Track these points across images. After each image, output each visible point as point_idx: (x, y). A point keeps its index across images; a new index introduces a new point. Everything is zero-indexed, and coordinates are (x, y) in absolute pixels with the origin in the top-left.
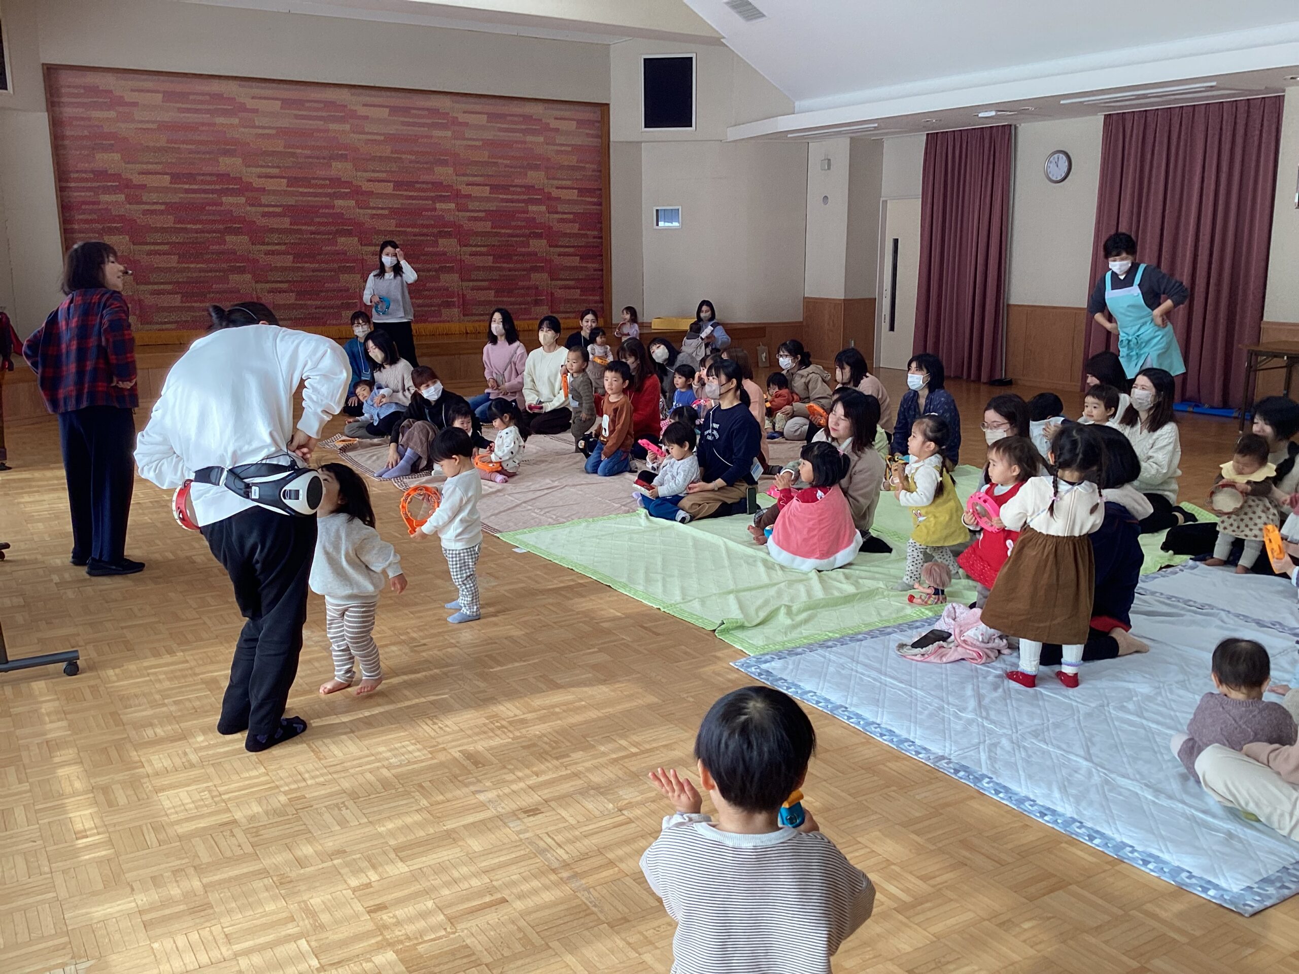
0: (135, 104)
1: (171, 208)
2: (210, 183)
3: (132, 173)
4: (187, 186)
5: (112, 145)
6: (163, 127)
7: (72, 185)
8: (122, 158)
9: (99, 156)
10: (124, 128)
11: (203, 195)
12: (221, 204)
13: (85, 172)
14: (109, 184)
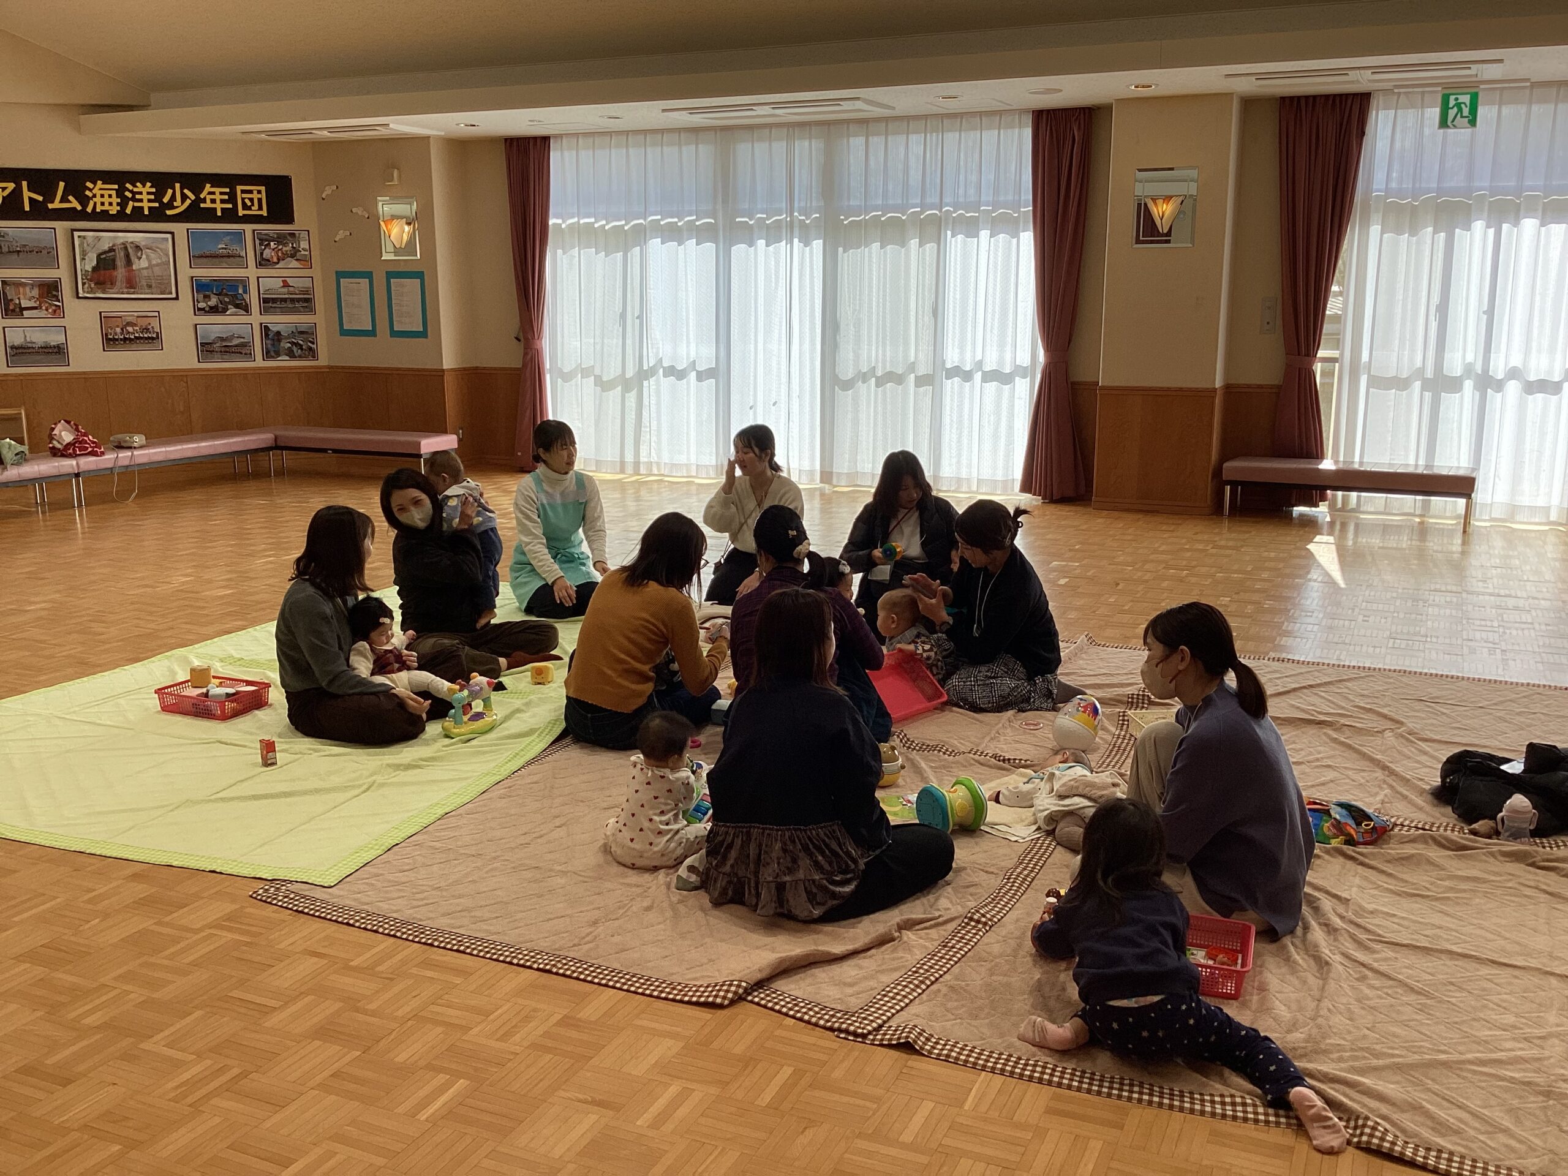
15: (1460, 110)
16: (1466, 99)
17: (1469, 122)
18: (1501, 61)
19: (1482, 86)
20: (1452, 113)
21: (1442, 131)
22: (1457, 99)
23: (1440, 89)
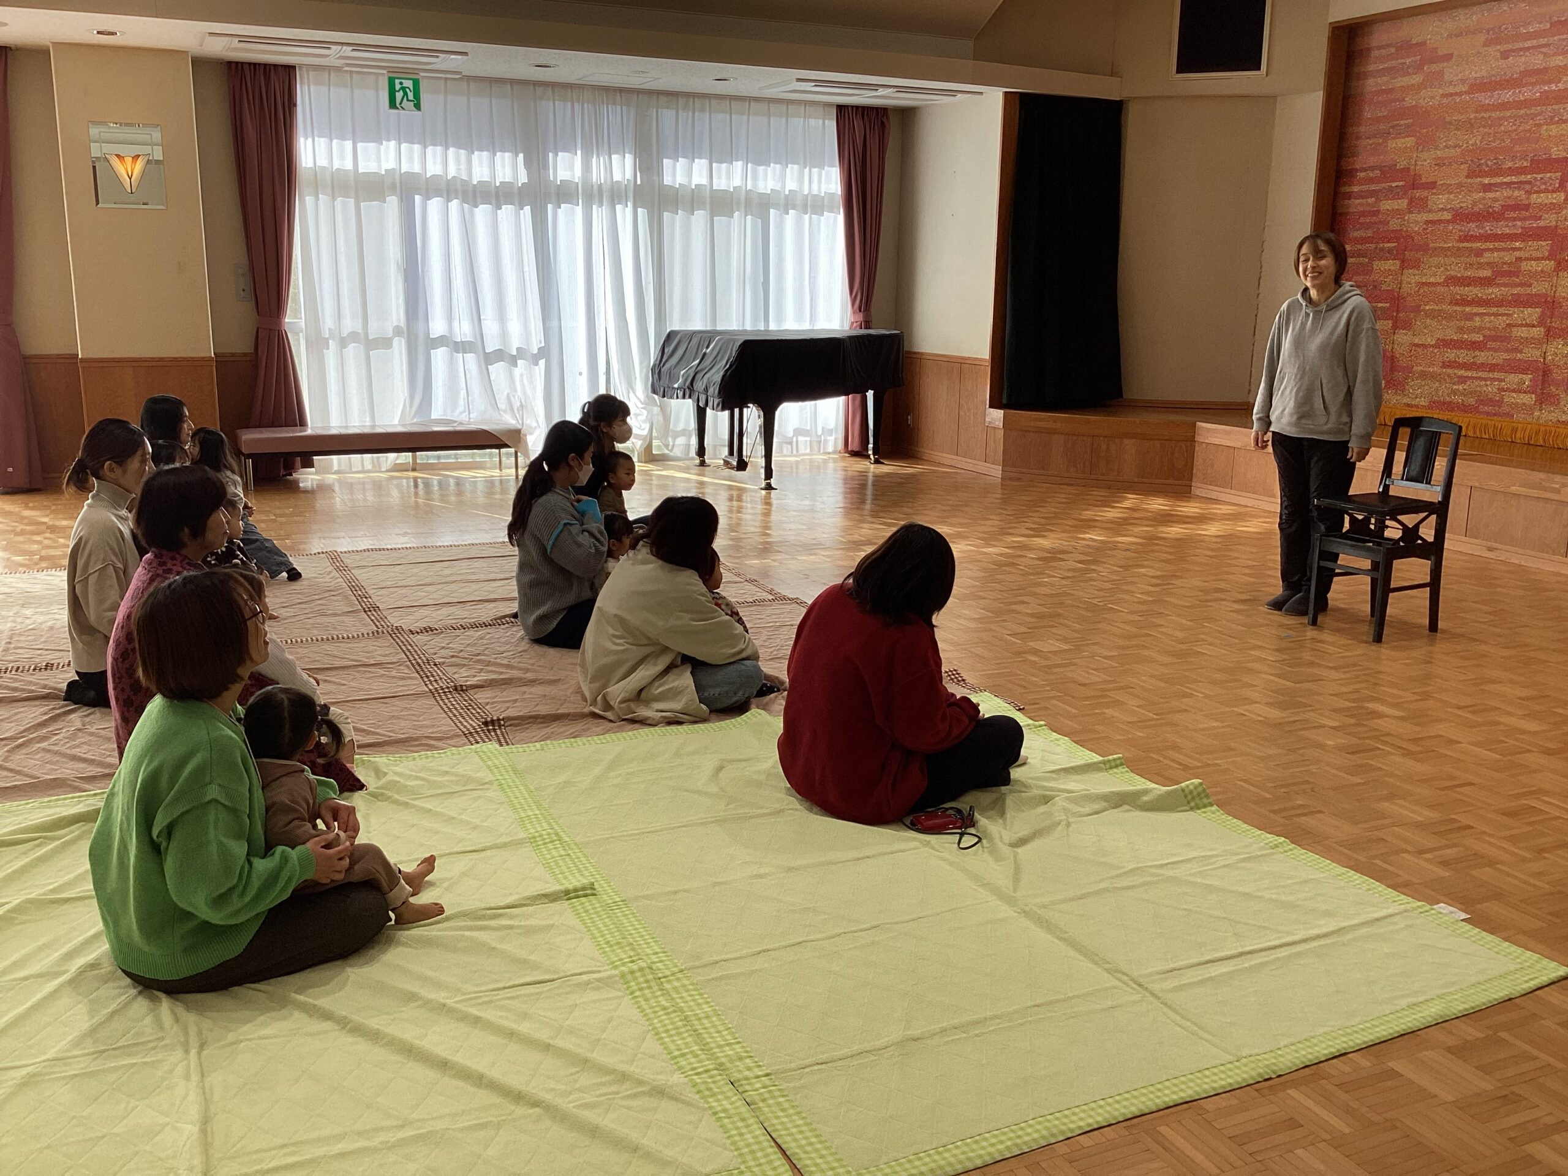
0: (1448, 57)
1: (1461, 216)
2: (1521, 171)
3: (1424, 162)
4: (1486, 180)
5: (1408, 126)
6: (1479, 87)
7: (1356, 189)
8: (1417, 143)
9: (1391, 144)
10: (1429, 98)
11: (1507, 193)
12: (1527, 207)
13: (1372, 168)
14: (1394, 185)
15: (405, 94)
16: (408, 84)
17: (415, 105)
18: (466, 54)
19: (422, 74)
20: (399, 95)
21: (391, 111)
22: (401, 83)
23: (386, 71)
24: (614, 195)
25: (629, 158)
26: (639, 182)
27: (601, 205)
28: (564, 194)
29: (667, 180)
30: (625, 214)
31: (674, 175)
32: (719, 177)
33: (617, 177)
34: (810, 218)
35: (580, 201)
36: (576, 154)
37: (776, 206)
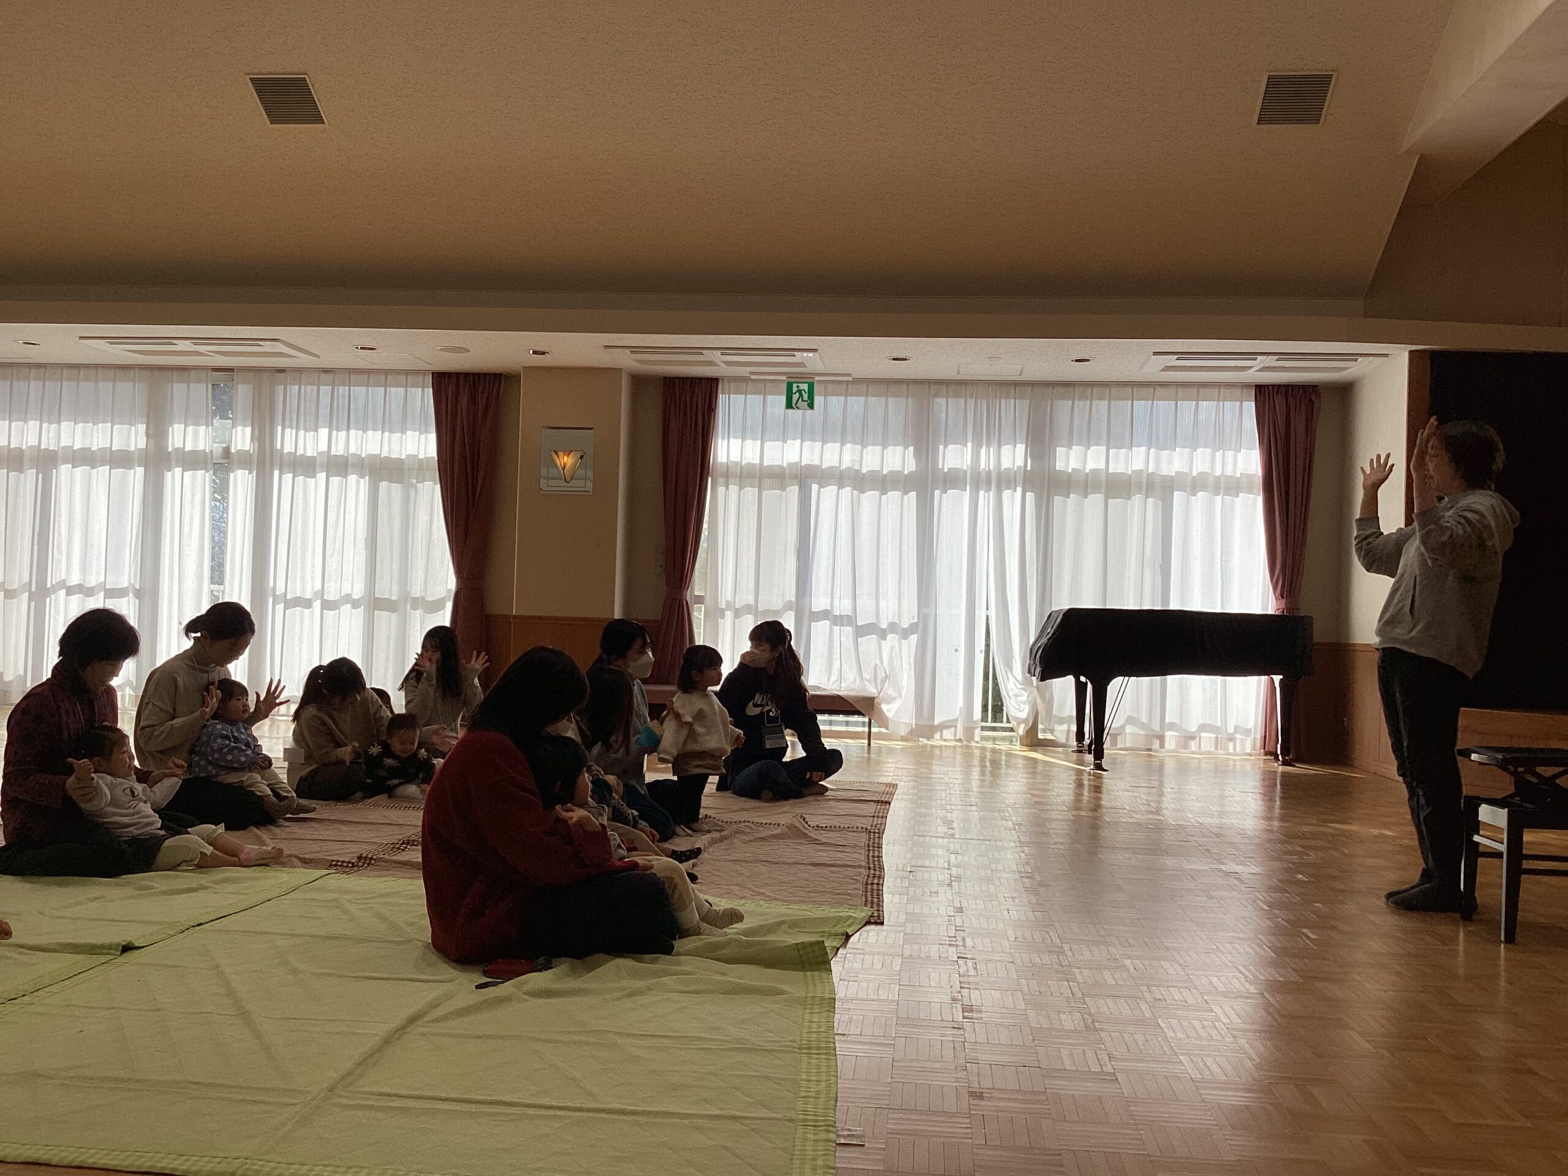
15: (801, 395)
16: (805, 387)
17: (809, 405)
18: (815, 350)
19: (817, 378)
20: (795, 397)
21: (790, 411)
22: (798, 387)
23: (784, 378)
24: (1002, 481)
25: (1021, 448)
26: (1029, 468)
27: (988, 490)
28: (952, 480)
29: (1060, 465)
30: (1013, 499)
31: (1067, 462)
32: (1117, 462)
33: (1006, 463)
34: (1223, 499)
35: (968, 487)
36: (966, 446)
37: (1182, 489)
